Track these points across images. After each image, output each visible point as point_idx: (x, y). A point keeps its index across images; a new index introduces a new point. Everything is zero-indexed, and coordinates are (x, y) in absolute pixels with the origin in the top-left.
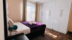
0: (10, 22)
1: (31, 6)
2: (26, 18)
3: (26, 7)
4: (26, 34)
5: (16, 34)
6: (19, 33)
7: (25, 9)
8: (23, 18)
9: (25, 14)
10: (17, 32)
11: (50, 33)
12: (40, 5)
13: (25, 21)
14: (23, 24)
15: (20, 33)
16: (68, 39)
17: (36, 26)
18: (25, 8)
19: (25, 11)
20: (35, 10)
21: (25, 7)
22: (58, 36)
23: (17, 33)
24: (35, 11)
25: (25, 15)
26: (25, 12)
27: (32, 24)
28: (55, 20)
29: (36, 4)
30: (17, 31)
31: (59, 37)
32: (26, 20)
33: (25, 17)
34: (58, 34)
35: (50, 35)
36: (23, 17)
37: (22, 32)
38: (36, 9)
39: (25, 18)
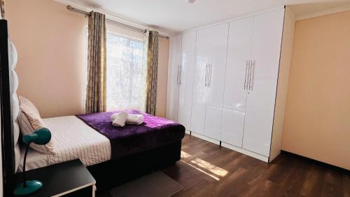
0: (25, 118)
1: (128, 45)
2: (104, 98)
3: (102, 50)
4: (92, 162)
5: (47, 161)
6: (61, 160)
7: (99, 58)
8: (88, 97)
9: (99, 78)
10: (52, 157)
11: (203, 162)
12: (167, 38)
13: (98, 111)
14: (87, 122)
15: (65, 160)
16: (269, 179)
17: (140, 131)
18: (98, 53)
19: (99, 68)
20: (146, 59)
21: (99, 48)
22: (231, 172)
23: (54, 160)
24: (146, 67)
25: (99, 83)
26: (99, 72)
27: (122, 124)
28: (238, 105)
29: (150, 33)
30: (54, 151)
31: (235, 175)
32: (104, 106)
33: (98, 92)
34: (236, 161)
35: (202, 169)
36: (88, 92)
37: (76, 157)
38: (149, 55)
39: (99, 97)
